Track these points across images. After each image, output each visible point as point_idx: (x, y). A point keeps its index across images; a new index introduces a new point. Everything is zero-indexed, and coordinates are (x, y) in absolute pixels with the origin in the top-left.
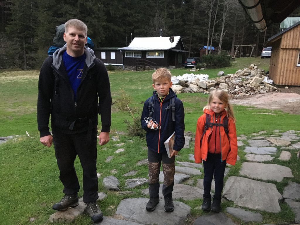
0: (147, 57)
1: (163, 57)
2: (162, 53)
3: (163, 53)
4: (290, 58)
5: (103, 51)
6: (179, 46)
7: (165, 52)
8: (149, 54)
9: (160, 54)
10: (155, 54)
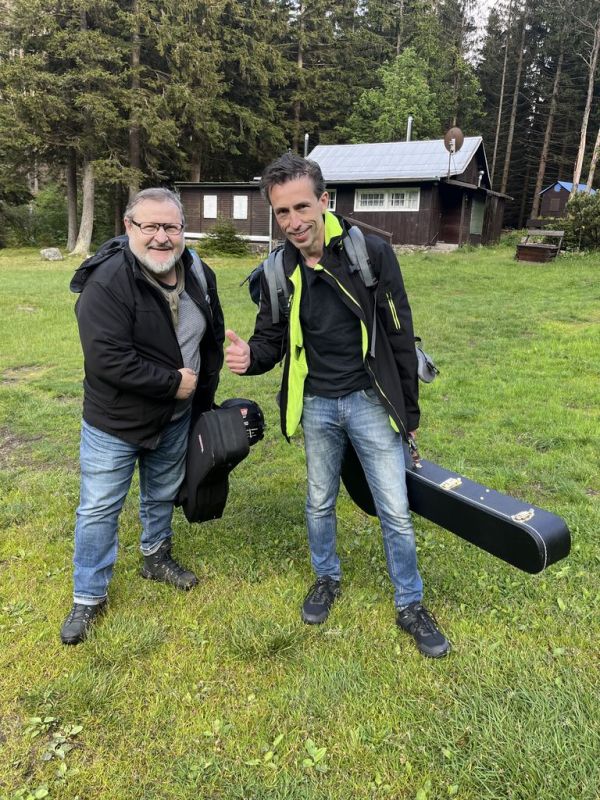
0: (355, 210)
1: (417, 210)
2: (413, 194)
3: (415, 193)
5: (211, 191)
6: (474, 171)
7: (424, 186)
8: (364, 196)
9: (406, 198)
10: (386, 198)
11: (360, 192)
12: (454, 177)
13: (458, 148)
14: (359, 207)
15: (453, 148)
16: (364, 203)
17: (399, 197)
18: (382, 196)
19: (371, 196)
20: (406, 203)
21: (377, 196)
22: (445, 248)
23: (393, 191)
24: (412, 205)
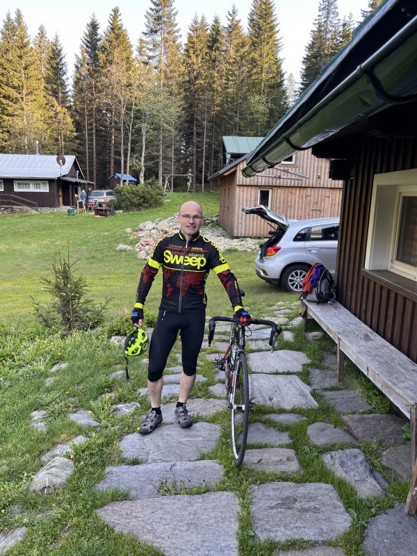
1: (48, 191)
2: (45, 184)
4: (249, 199)
6: (74, 172)
7: (51, 181)
8: (19, 184)
9: (42, 185)
10: (31, 185)
11: (17, 182)
12: (64, 176)
13: (64, 163)
14: (16, 189)
15: (61, 164)
16: (20, 187)
17: (37, 186)
18: (29, 184)
19: (22, 184)
20: (42, 188)
21: (26, 184)
22: (64, 209)
23: (34, 182)
24: (45, 189)
